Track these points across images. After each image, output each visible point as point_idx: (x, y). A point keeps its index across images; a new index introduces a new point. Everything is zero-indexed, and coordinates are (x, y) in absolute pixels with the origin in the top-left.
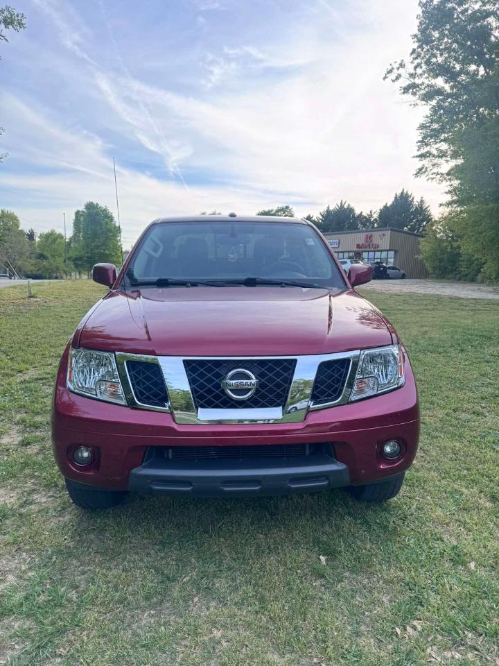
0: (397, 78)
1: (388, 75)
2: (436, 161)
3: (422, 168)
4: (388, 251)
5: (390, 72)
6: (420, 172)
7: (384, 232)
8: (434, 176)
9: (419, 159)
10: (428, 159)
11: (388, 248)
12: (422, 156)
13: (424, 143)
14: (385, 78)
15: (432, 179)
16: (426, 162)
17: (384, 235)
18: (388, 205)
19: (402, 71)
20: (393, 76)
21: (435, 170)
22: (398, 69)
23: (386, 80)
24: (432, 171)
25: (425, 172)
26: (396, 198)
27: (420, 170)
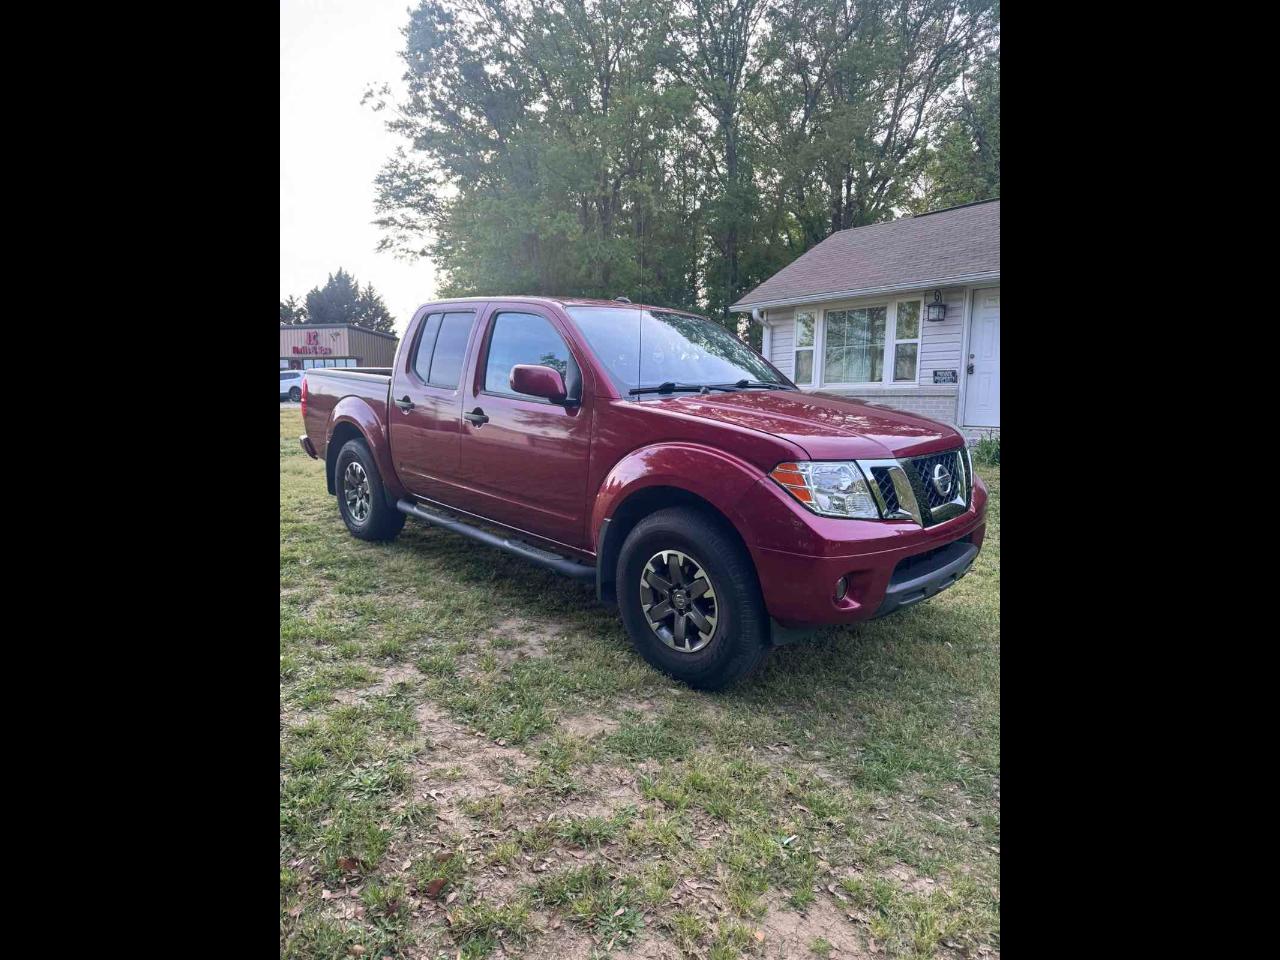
0: (381, 106)
1: (367, 99)
2: (404, 232)
3: (387, 240)
4: (346, 358)
5: (369, 94)
6: (384, 244)
7: (338, 330)
8: (403, 253)
9: (378, 225)
10: (392, 228)
11: (347, 355)
12: (383, 223)
13: (382, 202)
14: (363, 102)
15: (402, 257)
16: (390, 232)
17: (338, 334)
18: (320, 289)
19: (385, 98)
20: (373, 102)
21: (404, 245)
22: (380, 93)
23: (365, 105)
24: (401, 247)
25: (391, 245)
26: (331, 279)
27: (384, 242)
